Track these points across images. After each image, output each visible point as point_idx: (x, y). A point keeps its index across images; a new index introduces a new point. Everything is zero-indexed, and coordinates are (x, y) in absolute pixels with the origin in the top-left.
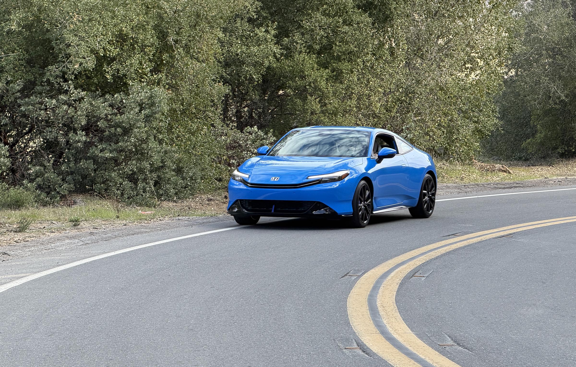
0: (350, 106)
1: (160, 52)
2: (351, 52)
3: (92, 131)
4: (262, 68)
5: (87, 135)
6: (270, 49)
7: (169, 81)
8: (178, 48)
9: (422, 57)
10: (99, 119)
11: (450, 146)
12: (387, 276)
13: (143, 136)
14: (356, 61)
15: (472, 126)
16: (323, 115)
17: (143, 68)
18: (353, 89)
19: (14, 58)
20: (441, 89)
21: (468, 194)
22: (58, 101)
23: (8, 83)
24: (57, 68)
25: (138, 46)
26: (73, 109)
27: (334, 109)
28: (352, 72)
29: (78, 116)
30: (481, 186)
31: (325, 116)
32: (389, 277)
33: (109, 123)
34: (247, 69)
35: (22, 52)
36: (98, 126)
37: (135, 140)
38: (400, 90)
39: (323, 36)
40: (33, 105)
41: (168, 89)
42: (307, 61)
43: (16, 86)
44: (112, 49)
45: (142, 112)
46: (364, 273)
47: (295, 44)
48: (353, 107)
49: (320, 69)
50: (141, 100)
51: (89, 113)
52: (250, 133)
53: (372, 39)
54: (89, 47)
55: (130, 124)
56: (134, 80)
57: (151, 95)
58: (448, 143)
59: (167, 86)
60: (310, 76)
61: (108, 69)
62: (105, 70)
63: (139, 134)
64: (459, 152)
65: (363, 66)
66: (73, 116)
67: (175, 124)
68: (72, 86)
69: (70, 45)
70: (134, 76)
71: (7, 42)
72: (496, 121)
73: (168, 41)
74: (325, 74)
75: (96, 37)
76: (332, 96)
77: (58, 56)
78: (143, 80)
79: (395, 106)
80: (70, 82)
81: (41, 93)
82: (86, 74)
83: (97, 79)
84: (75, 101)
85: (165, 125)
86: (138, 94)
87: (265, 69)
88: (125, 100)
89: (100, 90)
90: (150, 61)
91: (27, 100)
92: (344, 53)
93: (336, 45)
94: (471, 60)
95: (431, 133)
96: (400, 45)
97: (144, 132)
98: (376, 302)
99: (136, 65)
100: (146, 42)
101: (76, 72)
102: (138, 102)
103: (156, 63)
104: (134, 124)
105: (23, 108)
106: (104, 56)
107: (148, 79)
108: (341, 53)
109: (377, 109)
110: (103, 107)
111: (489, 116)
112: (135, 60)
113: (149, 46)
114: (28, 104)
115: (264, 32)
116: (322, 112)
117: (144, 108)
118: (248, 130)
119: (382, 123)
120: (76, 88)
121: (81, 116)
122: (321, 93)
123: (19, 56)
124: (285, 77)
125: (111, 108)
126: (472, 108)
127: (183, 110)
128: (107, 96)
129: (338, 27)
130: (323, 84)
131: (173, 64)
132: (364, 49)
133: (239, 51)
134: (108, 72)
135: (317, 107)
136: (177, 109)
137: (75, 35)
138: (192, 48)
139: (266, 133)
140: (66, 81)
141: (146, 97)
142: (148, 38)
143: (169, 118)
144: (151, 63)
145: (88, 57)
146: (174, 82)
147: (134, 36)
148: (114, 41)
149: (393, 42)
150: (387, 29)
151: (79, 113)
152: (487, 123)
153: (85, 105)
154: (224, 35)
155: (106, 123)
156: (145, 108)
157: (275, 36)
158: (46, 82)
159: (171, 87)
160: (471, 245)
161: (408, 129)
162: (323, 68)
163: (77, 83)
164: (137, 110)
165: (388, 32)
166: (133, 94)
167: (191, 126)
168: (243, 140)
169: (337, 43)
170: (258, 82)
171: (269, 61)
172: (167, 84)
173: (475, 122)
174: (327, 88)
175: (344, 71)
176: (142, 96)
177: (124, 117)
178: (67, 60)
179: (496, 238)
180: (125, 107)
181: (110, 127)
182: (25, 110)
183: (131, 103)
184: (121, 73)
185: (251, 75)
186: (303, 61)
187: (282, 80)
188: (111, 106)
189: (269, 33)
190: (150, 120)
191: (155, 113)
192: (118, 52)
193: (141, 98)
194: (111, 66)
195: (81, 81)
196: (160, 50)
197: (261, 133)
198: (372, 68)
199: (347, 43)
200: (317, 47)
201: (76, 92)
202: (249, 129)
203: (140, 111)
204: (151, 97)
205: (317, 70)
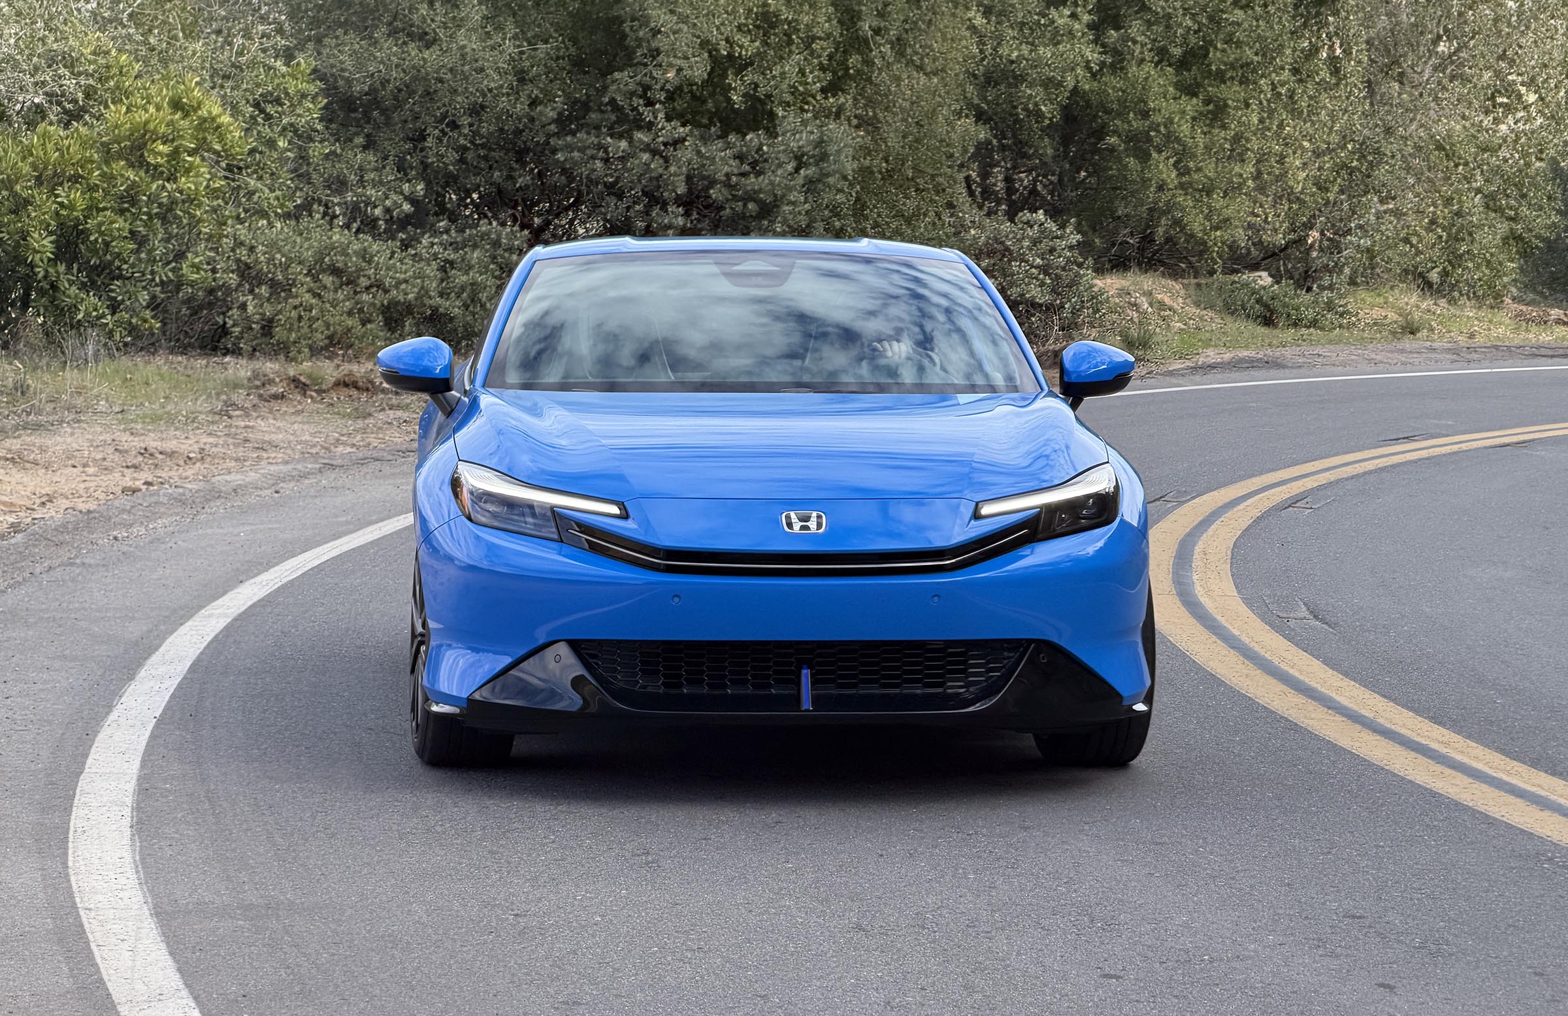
0: (1241, 175)
1: (843, 52)
2: (1248, 64)
3: (698, 208)
4: (1061, 92)
5: (687, 214)
6: (1080, 52)
7: (860, 111)
8: (880, 45)
9: (1401, 78)
10: (712, 183)
11: (1454, 267)
12: (1238, 504)
13: (800, 221)
14: (1255, 83)
15: (1503, 227)
16: (1183, 192)
17: (807, 84)
18: (1248, 140)
19: (548, 54)
20: (1440, 147)
21: (1472, 364)
22: (631, 142)
23: (533, 103)
24: (631, 77)
25: (798, 37)
26: (661, 161)
27: (1205, 180)
28: (1247, 105)
29: (671, 175)
30: (1503, 351)
31: (1186, 194)
32: (1241, 506)
33: (733, 192)
34: (1029, 92)
35: (563, 42)
36: (710, 197)
37: (784, 227)
38: (1350, 147)
39: (1189, 29)
40: (582, 150)
41: (857, 127)
42: (1154, 80)
43: (548, 110)
44: (745, 41)
45: (802, 172)
46: (1193, 498)
47: (1130, 44)
48: (1248, 178)
49: (1180, 98)
50: (799, 147)
51: (694, 170)
52: (1029, 224)
53: (1292, 39)
54: (699, 37)
55: (775, 196)
56: (789, 107)
57: (821, 138)
58: (1450, 262)
59: (855, 122)
60: (1159, 110)
61: (735, 81)
62: (730, 85)
63: (791, 216)
64: (1473, 279)
65: (1272, 95)
66: (661, 176)
67: (870, 200)
68: (661, 115)
69: (659, 32)
70: (788, 97)
71: (534, 22)
72: (1555, 218)
73: (860, 29)
74: (1189, 107)
75: (714, 16)
76: (1203, 154)
77: (635, 53)
78: (806, 107)
79: (1335, 179)
80: (657, 106)
81: (597, 128)
82: (691, 92)
83: (714, 102)
84: (665, 144)
85: (849, 201)
86: (794, 135)
87: (1067, 94)
88: (769, 146)
89: (718, 124)
90: (823, 68)
91: (569, 138)
92: (1232, 67)
93: (1216, 48)
94: (1510, 90)
95: (1414, 240)
96: (1351, 53)
97: (804, 213)
98: (1194, 546)
99: (794, 77)
100: (815, 30)
101: (668, 86)
102: (792, 152)
103: (834, 73)
104: (784, 196)
105: (560, 156)
106: (730, 56)
107: (818, 106)
108: (1226, 65)
109: (1298, 183)
110: (722, 159)
111: (1541, 208)
112: (790, 67)
113: (820, 38)
114: (570, 148)
115: (1069, 17)
116: (1182, 186)
117: (805, 163)
118: (1025, 219)
119: (1307, 212)
120: (669, 119)
121: (675, 175)
122: (1181, 148)
123: (558, 49)
124: (1108, 112)
125: (737, 161)
126: (1505, 190)
127: (888, 171)
128: (732, 138)
129: (1222, 11)
130: (1185, 128)
131: (871, 76)
132: (1275, 59)
133: (1015, 54)
134: (735, 89)
135: (1171, 177)
136: (875, 169)
137: (670, 10)
138: (910, 45)
139: (1062, 227)
140: (650, 103)
141: (809, 142)
142: (819, 23)
143: (858, 187)
144: (824, 73)
145: (694, 57)
146: (871, 114)
147: (790, 17)
148: (751, 27)
149: (1337, 46)
150: (1327, 18)
151: (672, 169)
152: (1535, 220)
153: (686, 154)
154: (985, 21)
155: (725, 191)
156: (807, 165)
157: (1091, 26)
158: (607, 104)
159: (863, 123)
160: (1434, 457)
161: (1361, 227)
162: (1187, 95)
163: (674, 109)
164: (790, 167)
165: (1327, 24)
166: (784, 134)
167: (904, 204)
168: (1014, 238)
169: (1219, 45)
170: (1051, 119)
171: (1077, 76)
172: (856, 117)
173: (1510, 219)
174: (1193, 138)
175: (1230, 102)
176: (801, 139)
177: (763, 180)
178: (652, 62)
179: (1491, 447)
180: (766, 161)
181: (735, 198)
182: (565, 160)
183: (779, 152)
184: (762, 91)
185: (1036, 104)
186: (1146, 79)
187: (1101, 117)
188: (740, 157)
189: (1079, 19)
190: (815, 189)
191: (828, 175)
192: (758, 48)
193: (801, 143)
194: (743, 76)
195: (679, 105)
196: (844, 46)
197: (1051, 225)
198: (1291, 97)
199: (1239, 45)
200: (1177, 52)
201: (669, 128)
202: (1026, 215)
203: (797, 170)
204: (820, 143)
205: (1175, 99)
